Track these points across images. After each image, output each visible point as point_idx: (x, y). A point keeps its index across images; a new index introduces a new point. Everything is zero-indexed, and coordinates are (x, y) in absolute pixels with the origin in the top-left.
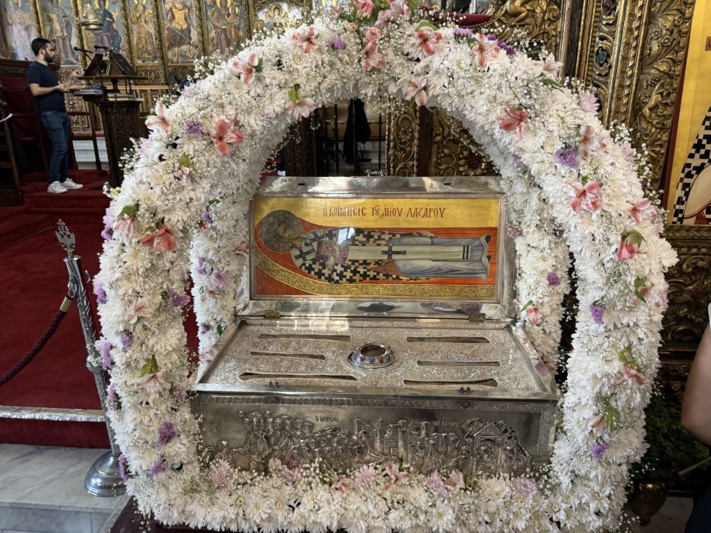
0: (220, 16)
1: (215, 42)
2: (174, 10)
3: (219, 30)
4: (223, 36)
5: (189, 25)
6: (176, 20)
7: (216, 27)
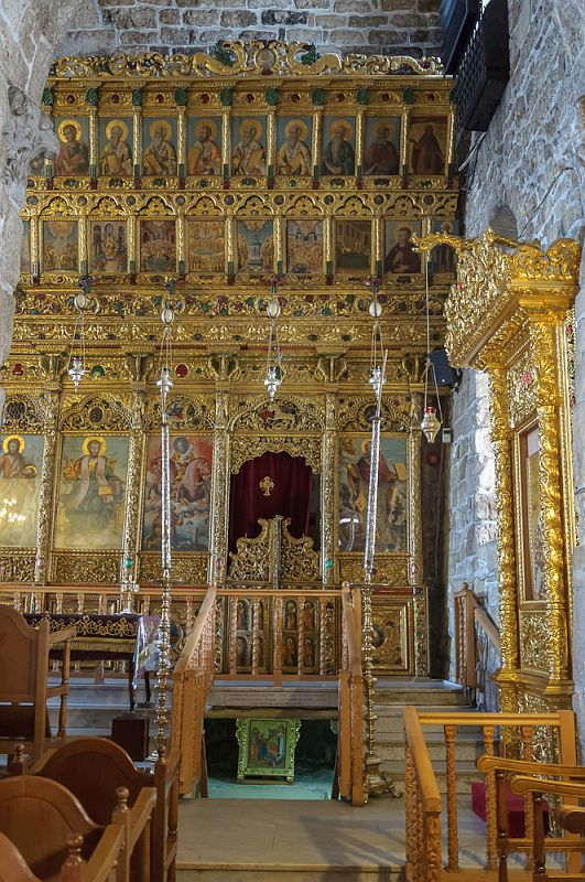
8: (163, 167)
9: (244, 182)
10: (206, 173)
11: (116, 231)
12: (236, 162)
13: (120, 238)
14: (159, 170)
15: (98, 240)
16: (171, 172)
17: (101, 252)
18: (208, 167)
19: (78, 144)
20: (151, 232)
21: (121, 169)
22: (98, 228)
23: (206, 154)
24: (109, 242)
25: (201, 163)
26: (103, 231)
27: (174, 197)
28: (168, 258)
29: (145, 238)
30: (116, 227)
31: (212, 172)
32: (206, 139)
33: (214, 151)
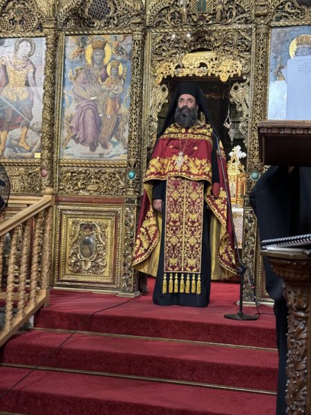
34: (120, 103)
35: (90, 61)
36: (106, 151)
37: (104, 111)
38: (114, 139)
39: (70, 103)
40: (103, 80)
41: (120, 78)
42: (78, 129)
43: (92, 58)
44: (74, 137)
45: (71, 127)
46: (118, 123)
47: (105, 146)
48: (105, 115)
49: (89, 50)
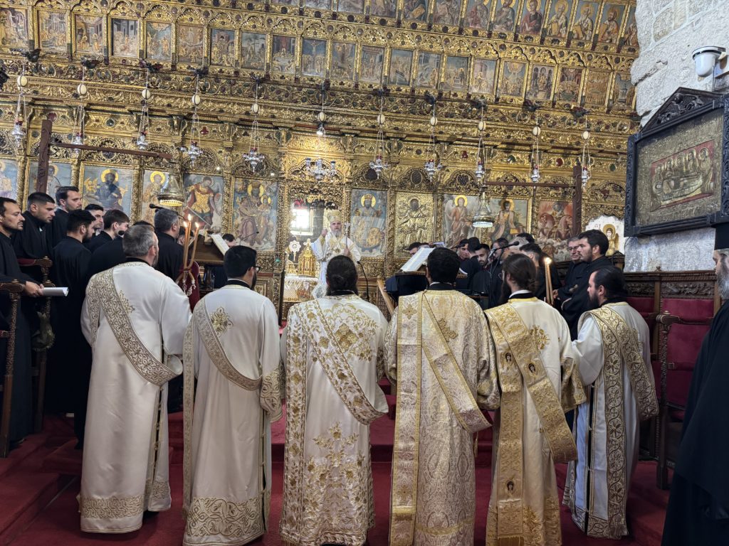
0: (250, 205)
1: (239, 229)
2: (196, 193)
3: (246, 218)
4: (250, 223)
5: (212, 209)
6: (198, 203)
7: (242, 214)
8: (584, 34)
9: (629, 50)
10: (608, 41)
11: (547, 73)
12: (627, 36)
13: (549, 78)
14: (581, 36)
15: (535, 77)
16: (588, 38)
17: (536, 85)
18: (610, 38)
19: (536, 13)
20: (566, 76)
21: (559, 33)
22: (537, 69)
23: (610, 29)
24: (543, 80)
25: (606, 34)
26: (539, 72)
27: (586, 54)
28: (573, 93)
29: (562, 79)
30: (547, 69)
31: (611, 41)
32: (613, 19)
33: (615, 28)
34: (269, 219)
35: (250, 194)
36: (261, 246)
37: (259, 223)
38: (265, 239)
39: (237, 217)
40: (258, 205)
41: (269, 205)
42: (242, 232)
43: (252, 192)
44: (240, 237)
45: (238, 231)
46: (267, 230)
47: (259, 243)
48: (259, 225)
49: (250, 189)
